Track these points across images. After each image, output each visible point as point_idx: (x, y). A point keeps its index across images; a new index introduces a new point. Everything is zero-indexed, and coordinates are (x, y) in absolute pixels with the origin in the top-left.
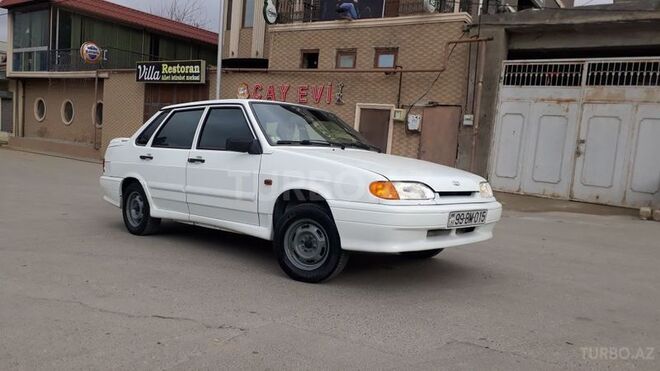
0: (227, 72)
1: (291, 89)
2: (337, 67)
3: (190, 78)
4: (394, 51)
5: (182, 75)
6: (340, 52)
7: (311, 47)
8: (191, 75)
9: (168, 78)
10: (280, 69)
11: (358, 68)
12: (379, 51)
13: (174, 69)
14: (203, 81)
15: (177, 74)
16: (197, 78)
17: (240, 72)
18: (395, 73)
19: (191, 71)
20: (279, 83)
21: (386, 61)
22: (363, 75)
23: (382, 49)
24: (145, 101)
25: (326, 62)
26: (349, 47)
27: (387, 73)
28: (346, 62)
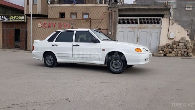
0: (34, 19)
1: (56, 24)
2: (71, 18)
3: (21, 20)
4: (88, 14)
5: (18, 19)
6: (72, 14)
7: (62, 12)
8: (21, 19)
9: (12, 20)
10: (52, 18)
11: (77, 18)
12: (84, 14)
13: (14, 18)
14: (25, 21)
15: (16, 19)
16: (23, 20)
17: (38, 18)
18: (89, 20)
19: (21, 18)
20: (52, 22)
21: (86, 16)
22: (79, 20)
23: (84, 13)
24: (3, 28)
25: (67, 16)
26: (75, 12)
27: (86, 20)
28: (74, 16)
